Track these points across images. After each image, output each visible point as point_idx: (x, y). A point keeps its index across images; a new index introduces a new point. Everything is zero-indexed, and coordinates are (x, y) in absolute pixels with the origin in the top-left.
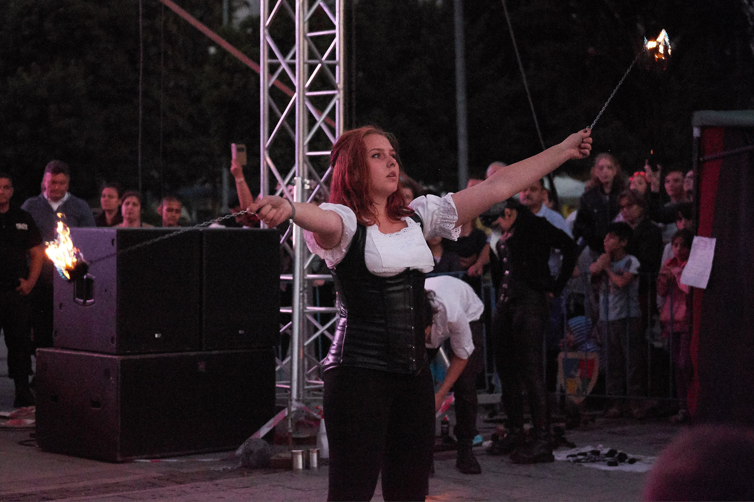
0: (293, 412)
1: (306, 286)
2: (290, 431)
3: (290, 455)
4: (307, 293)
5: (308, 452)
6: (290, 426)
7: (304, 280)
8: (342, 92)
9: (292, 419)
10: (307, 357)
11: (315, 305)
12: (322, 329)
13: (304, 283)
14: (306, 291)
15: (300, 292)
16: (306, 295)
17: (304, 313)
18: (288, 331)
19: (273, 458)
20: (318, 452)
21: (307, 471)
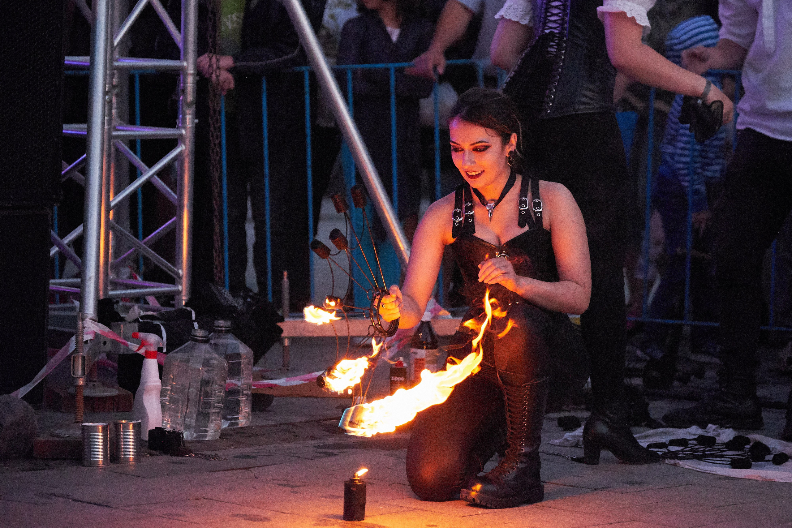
0: (86, 342)
1: (115, 81)
2: (81, 382)
3: (79, 433)
4: (117, 96)
5: (117, 426)
6: (80, 372)
7: (113, 68)
9: (83, 358)
10: (114, 229)
11: (132, 122)
12: (149, 173)
13: (112, 76)
14: (116, 91)
15: (105, 93)
16: (114, 100)
17: (111, 137)
18: (77, 175)
19: (43, 437)
20: (138, 428)
21: (113, 465)
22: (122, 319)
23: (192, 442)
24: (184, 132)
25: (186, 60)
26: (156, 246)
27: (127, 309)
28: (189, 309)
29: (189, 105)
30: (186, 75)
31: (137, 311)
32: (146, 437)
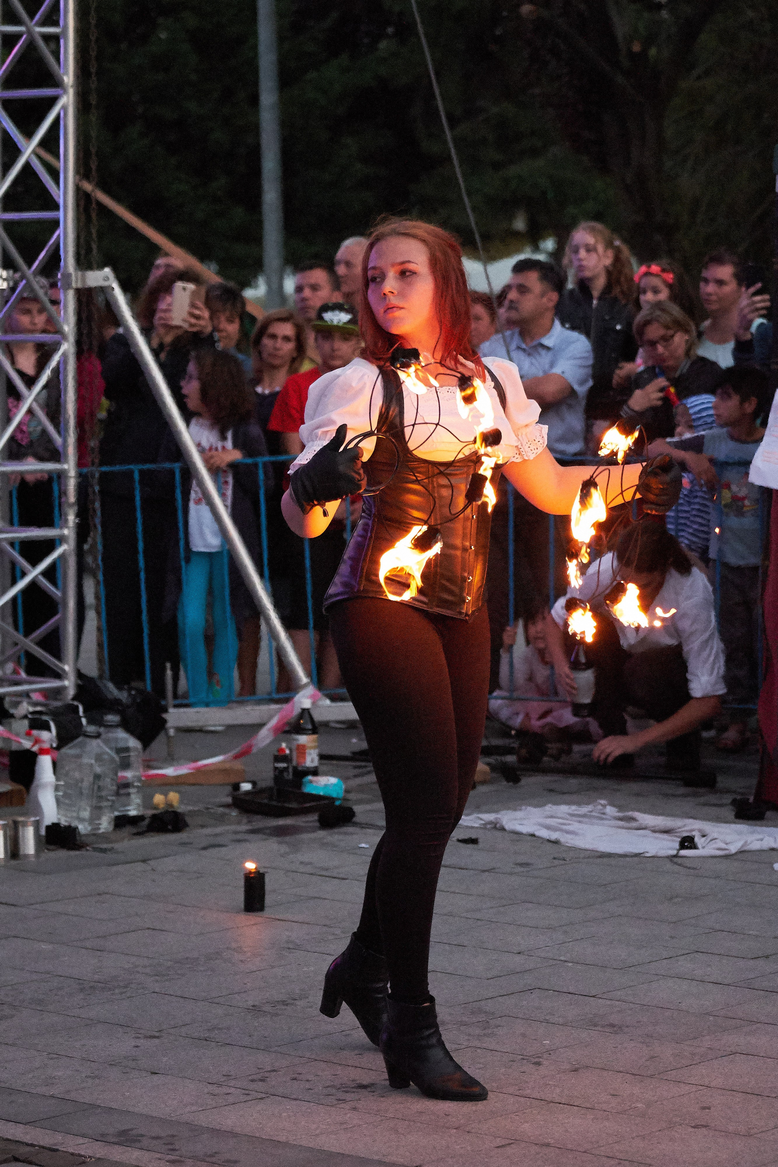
5: (16, 823)
8: (71, 91)
20: (37, 825)
21: (13, 862)
22: (12, 716)
23: (86, 835)
24: (66, 532)
25: (66, 461)
26: (42, 643)
27: (16, 704)
28: (76, 703)
29: (71, 505)
30: (67, 477)
31: (25, 708)
32: (43, 832)
